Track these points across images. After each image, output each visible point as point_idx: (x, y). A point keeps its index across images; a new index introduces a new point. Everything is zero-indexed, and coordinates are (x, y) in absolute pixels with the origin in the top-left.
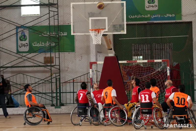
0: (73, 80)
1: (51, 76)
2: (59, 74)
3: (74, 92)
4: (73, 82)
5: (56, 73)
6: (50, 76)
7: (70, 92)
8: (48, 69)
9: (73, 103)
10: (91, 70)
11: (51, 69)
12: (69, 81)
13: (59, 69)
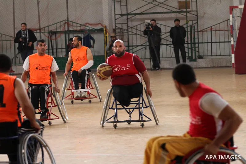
0: (210, 28)
1: (187, 23)
2: (196, 21)
3: (212, 43)
4: (211, 30)
5: (192, 20)
6: (185, 24)
7: (207, 43)
8: (183, 16)
9: (211, 55)
10: (231, 16)
11: (186, 16)
12: (206, 30)
13: (197, 16)
